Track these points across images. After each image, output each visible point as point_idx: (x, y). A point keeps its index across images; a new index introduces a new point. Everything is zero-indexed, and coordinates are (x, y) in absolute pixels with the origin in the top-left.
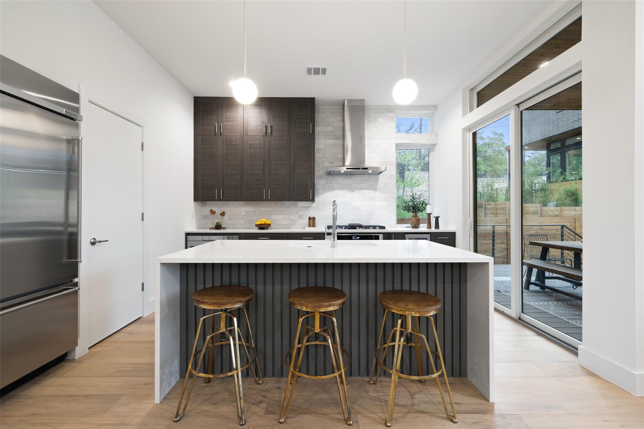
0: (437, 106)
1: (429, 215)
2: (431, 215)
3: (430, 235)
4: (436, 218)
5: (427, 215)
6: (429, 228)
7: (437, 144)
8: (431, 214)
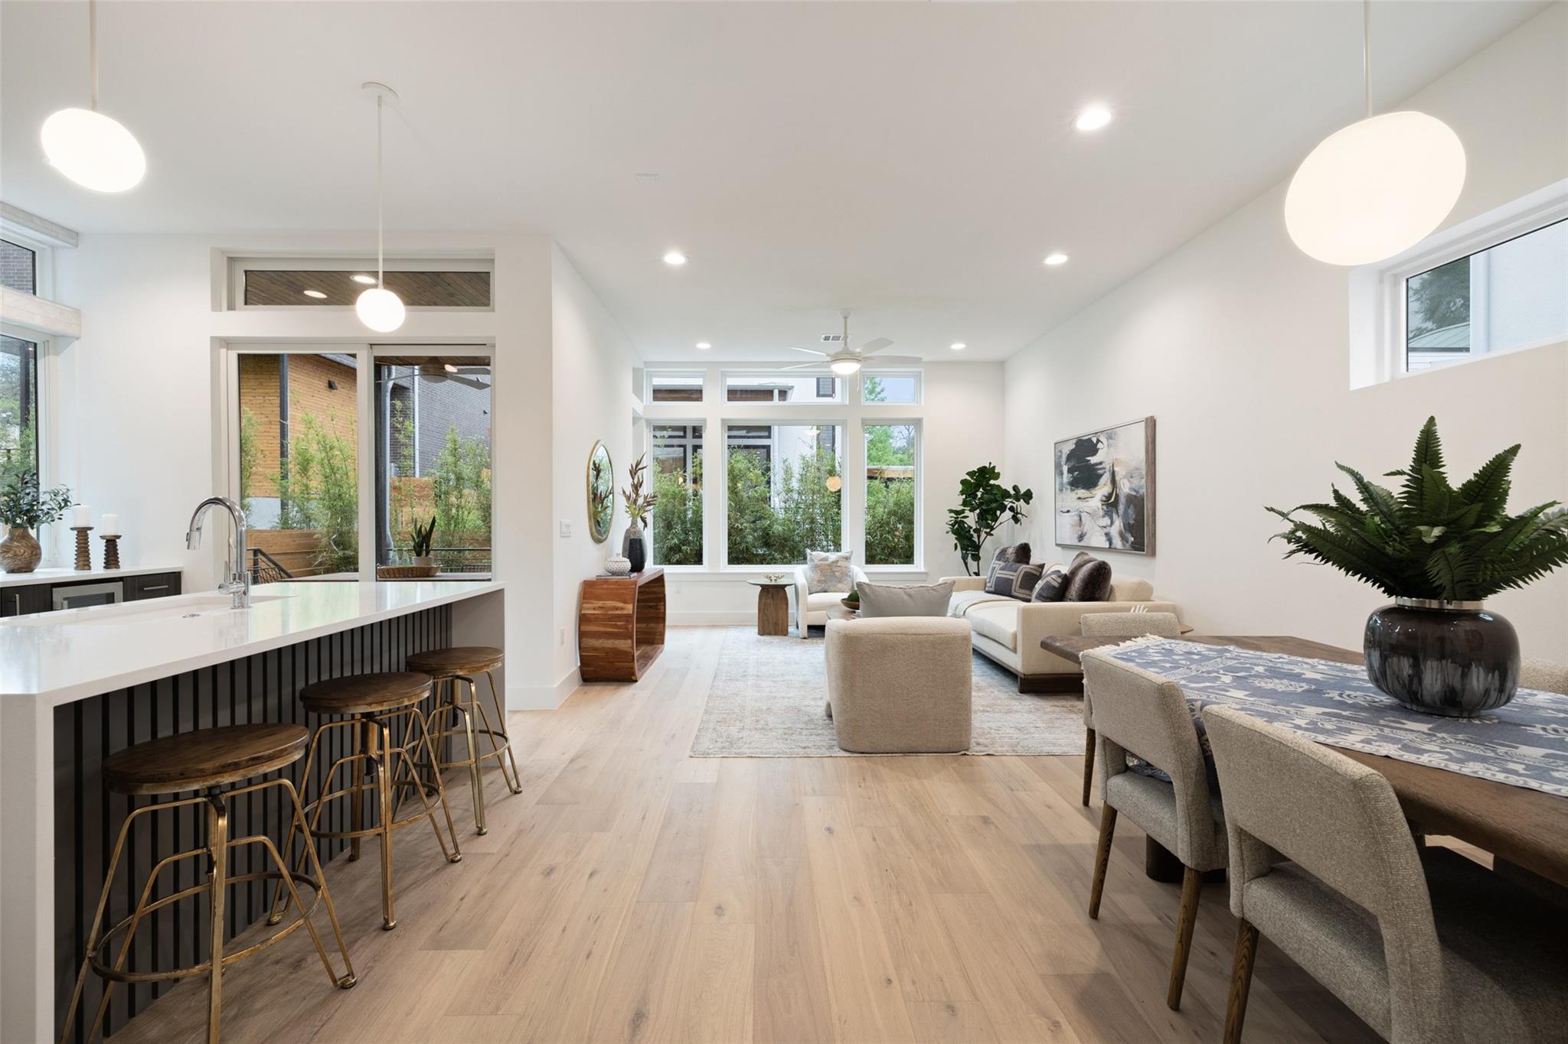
0: (77, 234)
1: (82, 533)
2: (88, 532)
3: (121, 583)
4: (108, 541)
5: (76, 532)
6: (86, 567)
7: (78, 338)
8: (90, 529)
